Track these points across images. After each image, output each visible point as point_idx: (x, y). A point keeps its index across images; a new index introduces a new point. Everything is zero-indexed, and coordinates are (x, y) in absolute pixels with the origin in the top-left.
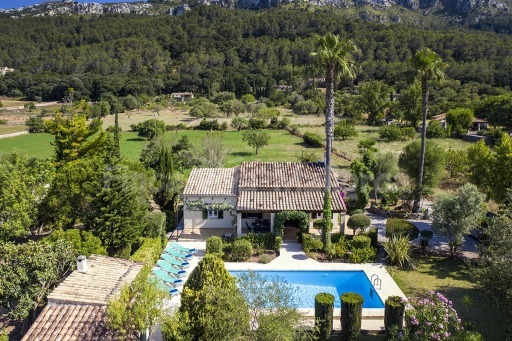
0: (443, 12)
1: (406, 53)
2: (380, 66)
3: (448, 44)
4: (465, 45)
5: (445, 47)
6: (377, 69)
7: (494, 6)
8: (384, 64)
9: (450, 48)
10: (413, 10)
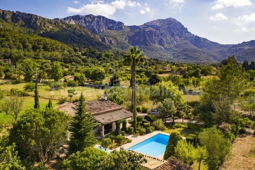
0: (24, 26)
1: (19, 45)
2: (7, 51)
3: (40, 43)
4: (47, 44)
5: (38, 44)
6: (5, 52)
7: (48, 27)
8: (9, 50)
9: (41, 44)
10: (8, 22)
